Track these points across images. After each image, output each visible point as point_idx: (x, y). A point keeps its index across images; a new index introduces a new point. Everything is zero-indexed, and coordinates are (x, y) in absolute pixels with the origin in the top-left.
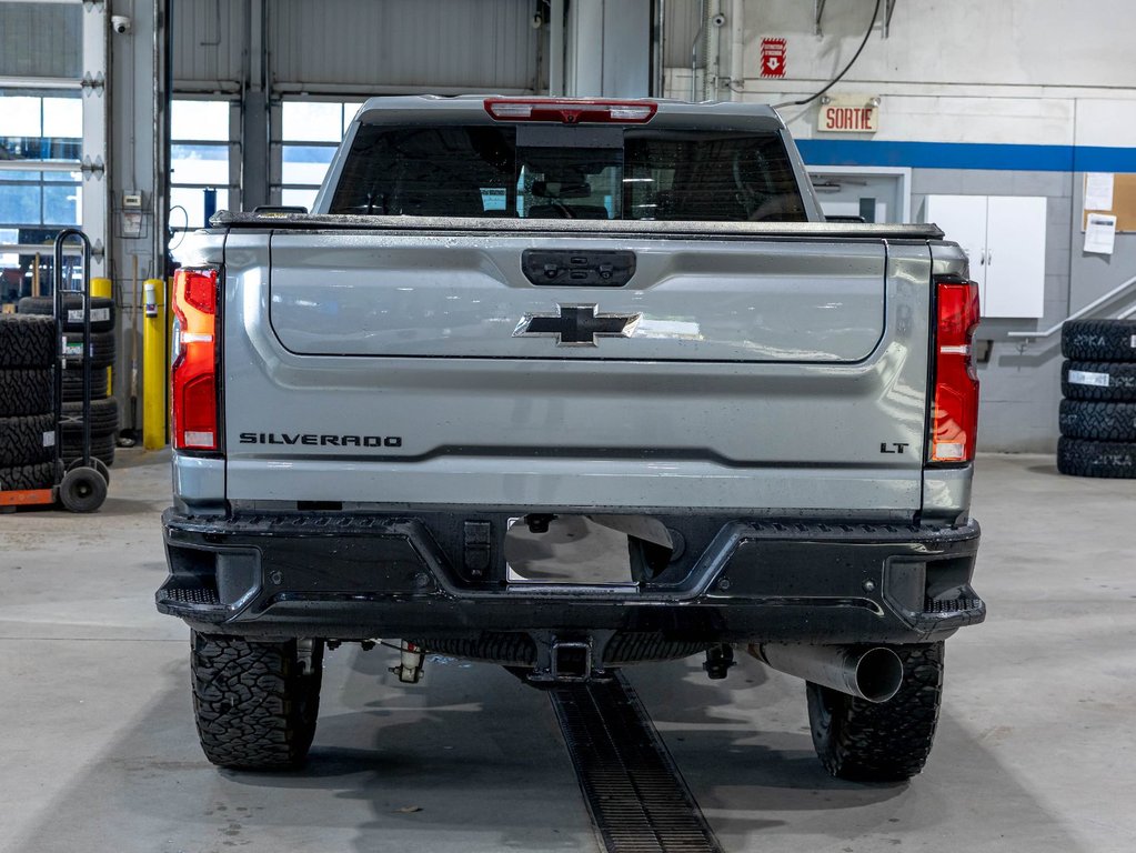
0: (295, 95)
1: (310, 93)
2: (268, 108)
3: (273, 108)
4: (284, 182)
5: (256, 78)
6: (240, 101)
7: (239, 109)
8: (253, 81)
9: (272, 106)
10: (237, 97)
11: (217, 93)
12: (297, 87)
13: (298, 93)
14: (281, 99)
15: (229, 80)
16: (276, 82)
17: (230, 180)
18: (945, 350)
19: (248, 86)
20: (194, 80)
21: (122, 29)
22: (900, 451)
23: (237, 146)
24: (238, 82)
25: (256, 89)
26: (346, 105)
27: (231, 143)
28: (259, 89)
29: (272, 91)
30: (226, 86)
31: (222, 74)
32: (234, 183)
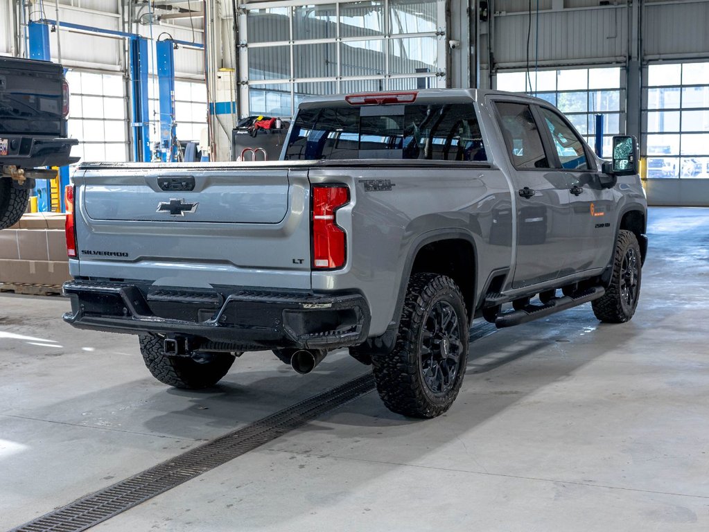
0: (655, 61)
1: (664, 60)
2: (641, 69)
3: (644, 70)
4: (649, 108)
5: (634, 53)
6: (625, 67)
7: (625, 71)
8: (633, 56)
9: (643, 69)
10: (624, 64)
11: (614, 63)
12: (657, 57)
13: (657, 60)
14: (647, 64)
15: (621, 56)
16: (645, 55)
17: (620, 109)
18: (317, 217)
19: (630, 58)
20: (603, 57)
21: (454, 47)
22: (301, 263)
23: (624, 91)
24: (625, 57)
25: (634, 60)
26: (683, 64)
27: (621, 89)
28: (636, 60)
29: (643, 60)
30: (619, 59)
31: (618, 53)
32: (622, 110)
